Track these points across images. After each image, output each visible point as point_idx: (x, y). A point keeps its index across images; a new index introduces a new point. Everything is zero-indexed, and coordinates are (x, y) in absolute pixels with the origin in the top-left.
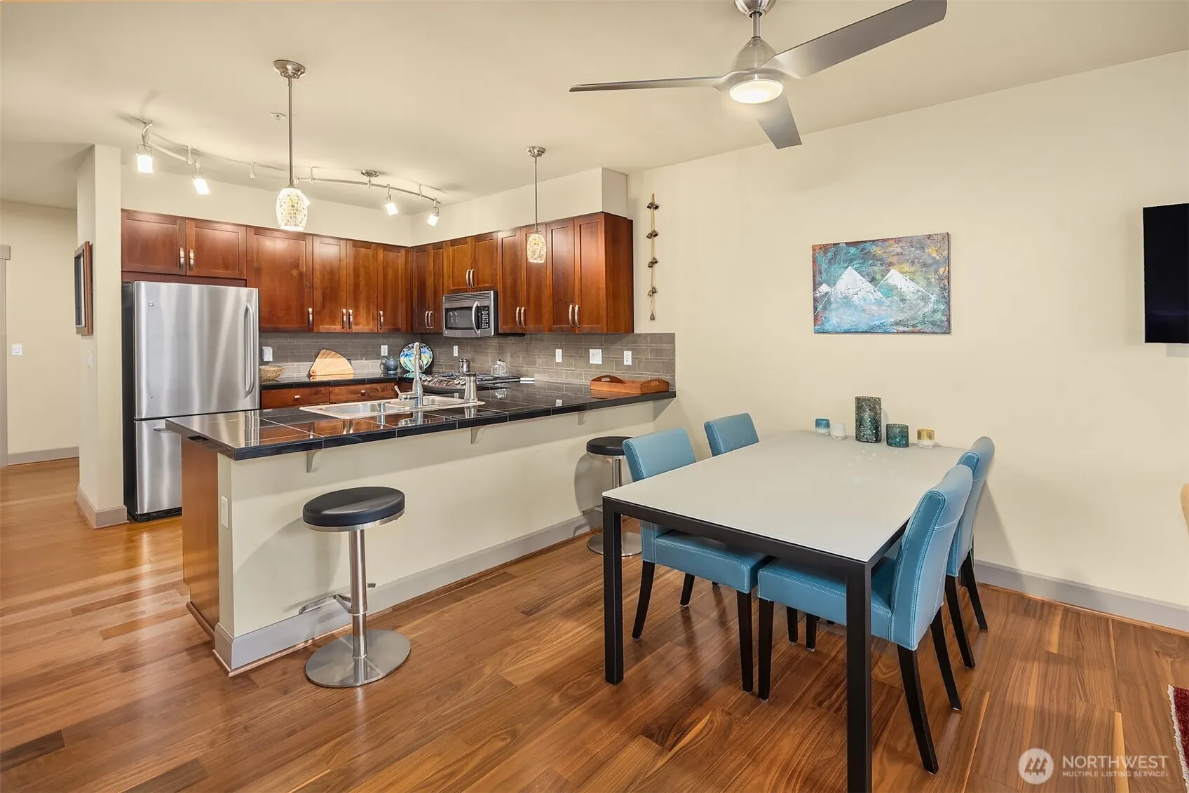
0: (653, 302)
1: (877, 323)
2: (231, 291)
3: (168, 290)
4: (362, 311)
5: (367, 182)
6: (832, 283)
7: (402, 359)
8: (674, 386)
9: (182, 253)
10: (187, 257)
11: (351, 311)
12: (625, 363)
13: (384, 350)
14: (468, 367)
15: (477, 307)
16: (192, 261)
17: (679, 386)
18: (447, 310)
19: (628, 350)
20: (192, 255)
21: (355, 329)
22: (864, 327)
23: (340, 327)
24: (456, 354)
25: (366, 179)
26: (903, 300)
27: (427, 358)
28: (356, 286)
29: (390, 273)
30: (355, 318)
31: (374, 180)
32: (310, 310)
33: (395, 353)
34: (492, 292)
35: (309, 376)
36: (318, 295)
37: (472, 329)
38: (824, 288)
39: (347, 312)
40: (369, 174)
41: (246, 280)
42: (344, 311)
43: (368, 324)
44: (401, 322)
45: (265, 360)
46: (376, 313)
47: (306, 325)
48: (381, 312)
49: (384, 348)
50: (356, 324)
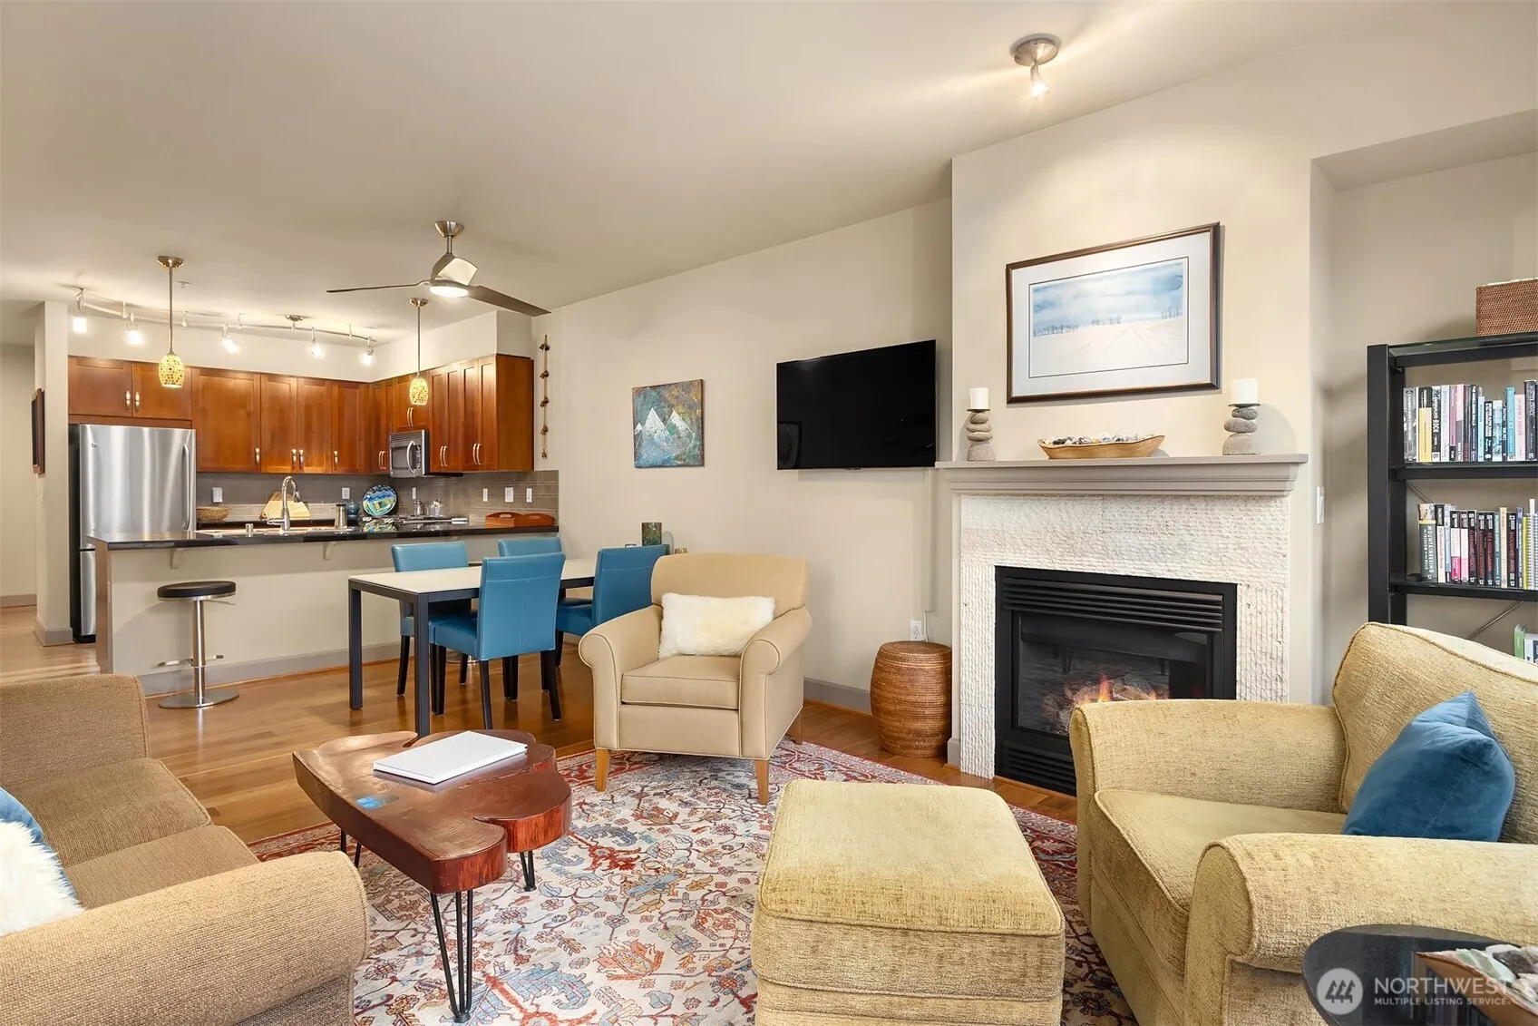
0: (545, 439)
1: (666, 457)
2: (178, 432)
3: (118, 433)
4: (315, 452)
5: (291, 326)
6: (643, 424)
7: (365, 503)
8: (557, 521)
9: (128, 396)
10: (133, 399)
11: (301, 451)
12: (528, 501)
13: (346, 493)
14: (423, 510)
15: (412, 445)
16: (137, 403)
17: (563, 521)
18: (394, 449)
19: (530, 487)
20: (137, 397)
21: (307, 470)
22: (660, 462)
23: (290, 468)
24: (414, 497)
25: (291, 323)
26: (679, 438)
27: (390, 503)
28: (308, 427)
29: (347, 411)
30: (306, 458)
31: (298, 324)
32: (258, 450)
33: (358, 496)
34: (423, 431)
35: (261, 517)
36: (266, 437)
37: (407, 468)
38: (639, 427)
39: (297, 452)
40: (293, 319)
41: (191, 421)
42: (294, 451)
43: (320, 465)
44: (360, 461)
45: (215, 501)
46: (330, 453)
47: (253, 465)
48: (336, 453)
49: (346, 491)
50: (308, 465)
